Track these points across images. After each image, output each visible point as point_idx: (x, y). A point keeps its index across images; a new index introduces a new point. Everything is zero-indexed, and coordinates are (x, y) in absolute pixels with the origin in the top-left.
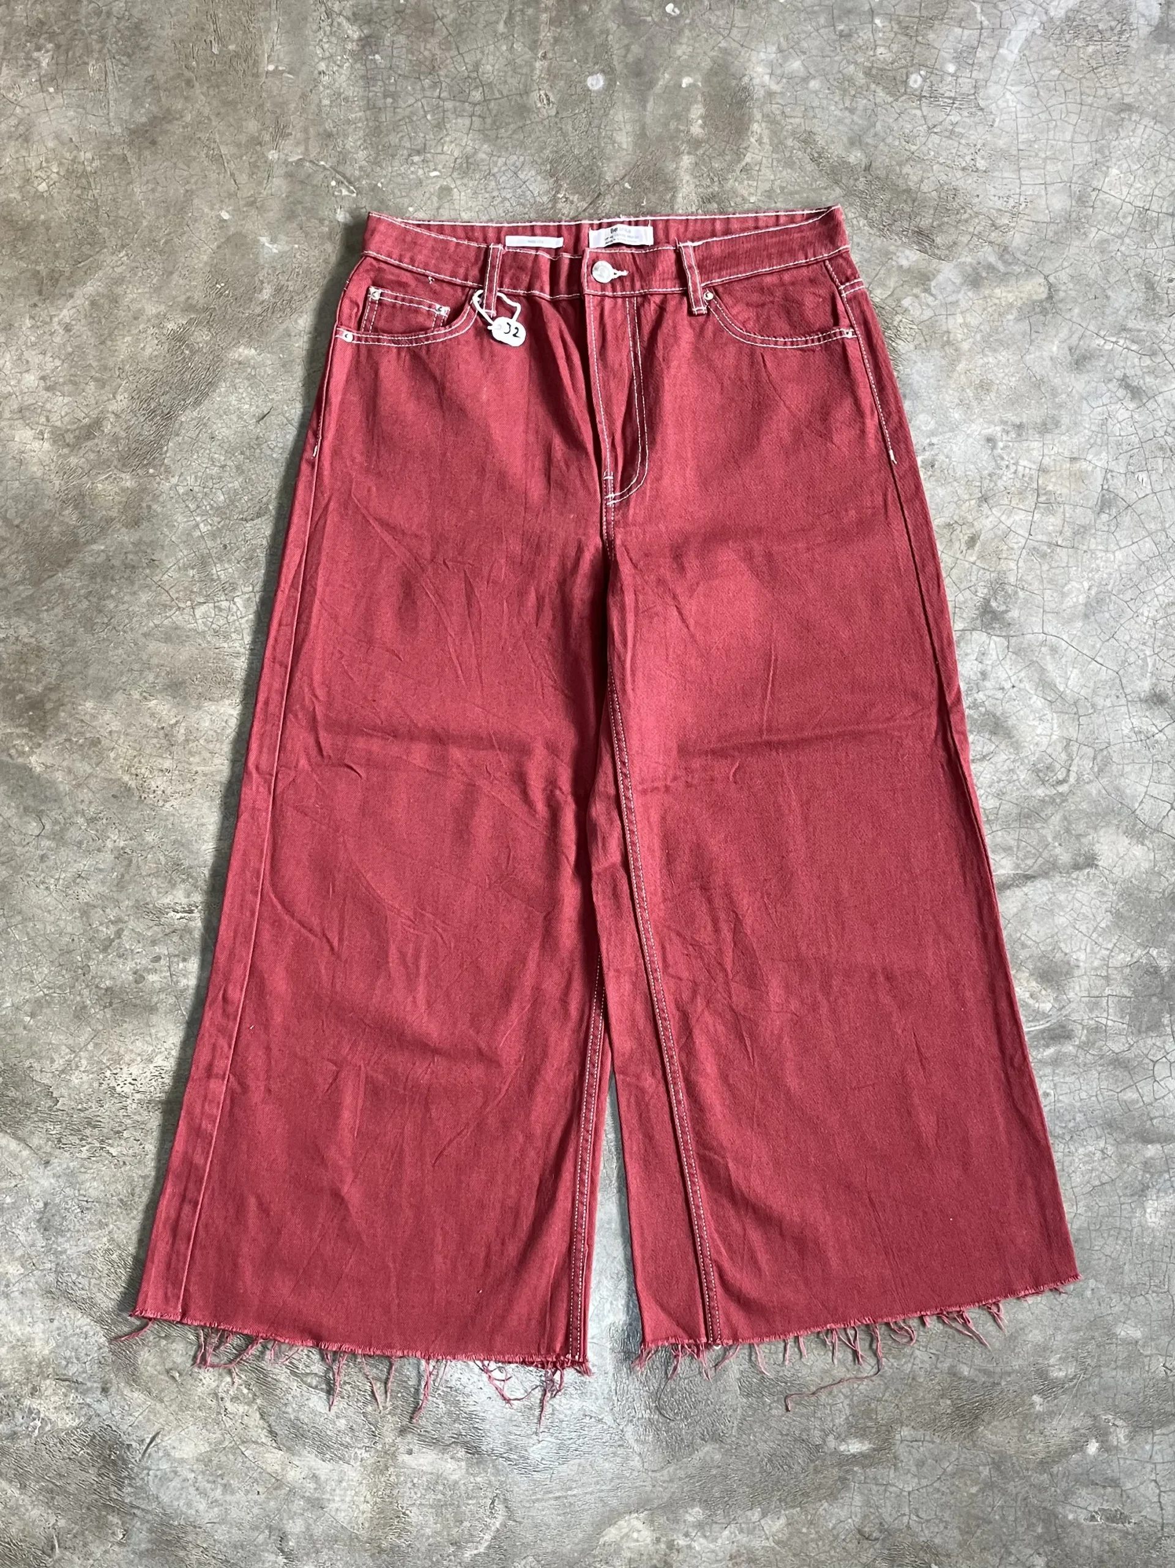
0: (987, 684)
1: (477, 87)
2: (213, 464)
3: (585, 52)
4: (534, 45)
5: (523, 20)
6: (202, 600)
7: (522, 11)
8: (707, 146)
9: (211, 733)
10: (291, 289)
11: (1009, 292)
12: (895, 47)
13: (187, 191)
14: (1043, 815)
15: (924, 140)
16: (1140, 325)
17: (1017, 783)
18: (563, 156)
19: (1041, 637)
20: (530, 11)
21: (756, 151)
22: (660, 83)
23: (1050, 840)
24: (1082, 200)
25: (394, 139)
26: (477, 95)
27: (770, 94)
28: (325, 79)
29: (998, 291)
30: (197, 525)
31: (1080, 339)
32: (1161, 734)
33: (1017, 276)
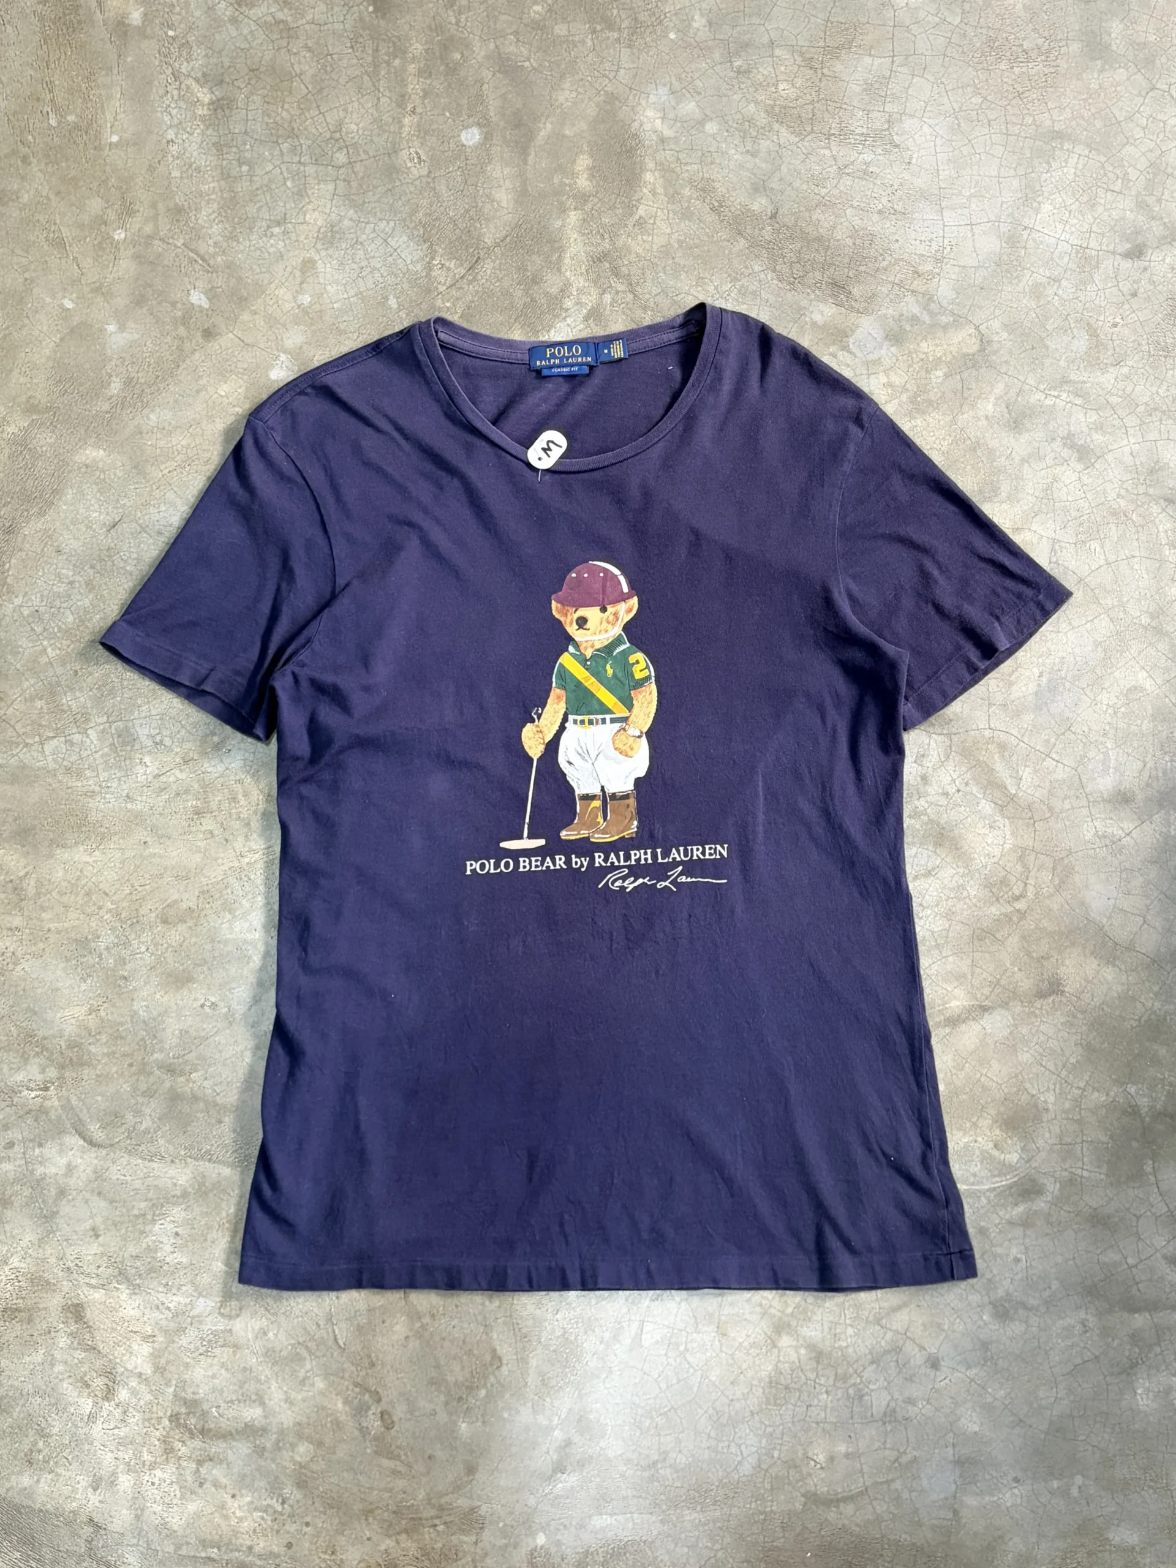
0: (929, 789)
1: (340, 148)
2: (59, 581)
3: (458, 104)
4: (402, 100)
5: (389, 73)
6: (51, 734)
7: (388, 63)
8: (596, 200)
9: (64, 884)
10: (142, 381)
11: (937, 345)
12: (799, 82)
13: (26, 279)
14: (999, 936)
15: (835, 181)
16: (1084, 377)
17: (967, 900)
18: (438, 219)
19: (988, 734)
20: (397, 62)
21: (650, 203)
22: (542, 133)
23: (1008, 964)
24: (1012, 240)
25: (251, 210)
26: (341, 158)
27: (663, 140)
28: (174, 149)
29: (924, 345)
30: (45, 650)
31: (1018, 395)
32: (1128, 838)
33: (945, 328)
